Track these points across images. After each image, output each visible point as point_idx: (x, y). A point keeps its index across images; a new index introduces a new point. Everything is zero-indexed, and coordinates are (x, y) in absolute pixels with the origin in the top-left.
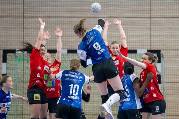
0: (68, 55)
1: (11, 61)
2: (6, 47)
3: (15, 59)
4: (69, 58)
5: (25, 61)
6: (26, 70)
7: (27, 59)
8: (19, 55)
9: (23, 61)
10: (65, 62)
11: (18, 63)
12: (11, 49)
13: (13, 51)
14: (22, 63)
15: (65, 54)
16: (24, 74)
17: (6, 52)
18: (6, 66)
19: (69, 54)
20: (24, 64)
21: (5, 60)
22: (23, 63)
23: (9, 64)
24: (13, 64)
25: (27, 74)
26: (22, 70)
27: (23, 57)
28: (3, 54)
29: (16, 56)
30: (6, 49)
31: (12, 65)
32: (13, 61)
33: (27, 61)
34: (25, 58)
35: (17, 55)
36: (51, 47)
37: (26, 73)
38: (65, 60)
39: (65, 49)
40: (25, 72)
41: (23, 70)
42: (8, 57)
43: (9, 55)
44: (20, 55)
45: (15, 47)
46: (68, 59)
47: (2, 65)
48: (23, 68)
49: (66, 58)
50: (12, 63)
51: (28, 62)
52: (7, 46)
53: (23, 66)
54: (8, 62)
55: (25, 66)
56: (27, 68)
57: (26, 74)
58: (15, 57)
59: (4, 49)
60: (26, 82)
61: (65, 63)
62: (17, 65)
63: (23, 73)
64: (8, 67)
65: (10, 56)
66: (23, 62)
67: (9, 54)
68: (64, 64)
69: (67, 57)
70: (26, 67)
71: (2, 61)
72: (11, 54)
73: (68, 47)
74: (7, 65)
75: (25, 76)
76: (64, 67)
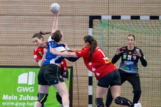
0: (150, 21)
1: (97, 27)
2: (93, 13)
3: (100, 25)
4: (151, 24)
5: (110, 27)
6: (111, 35)
7: (111, 25)
8: (104, 21)
9: (108, 26)
10: (147, 28)
11: (103, 29)
12: (97, 15)
13: (99, 17)
14: (107, 28)
15: (148, 20)
16: (109, 38)
17: (92, 18)
18: (92, 31)
20: (109, 29)
21: (91, 26)
22: (108, 29)
23: (95, 30)
24: (99, 29)
25: (112, 38)
26: (107, 35)
27: (108, 23)
28: (89, 20)
29: (101, 22)
30: (92, 15)
31: (98, 30)
32: (99, 27)
33: (111, 27)
34: (110, 23)
35: (102, 21)
36: (134, 13)
38: (148, 26)
39: (148, 15)
40: (109, 36)
41: (108, 35)
42: (94, 23)
44: (105, 21)
45: (100, 13)
46: (151, 25)
47: (88, 30)
48: (108, 33)
49: (148, 24)
50: (98, 28)
51: (112, 27)
52: (93, 12)
53: (108, 31)
54: (94, 27)
56: (112, 33)
57: (111, 39)
58: (100, 23)
59: (90, 15)
60: (111, 46)
61: (148, 28)
62: (103, 30)
63: (108, 38)
64: (94, 32)
65: (96, 21)
66: (108, 28)
67: (95, 20)
68: (147, 29)
69: (149, 23)
70: (111, 32)
71: (88, 27)
72: (97, 20)
73: (151, 14)
74: (93, 30)
75: (109, 41)
76: (147, 32)
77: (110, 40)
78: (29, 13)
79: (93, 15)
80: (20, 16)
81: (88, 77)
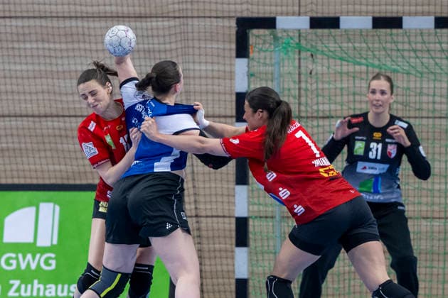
0: (436, 33)
1: (262, 54)
2: (248, 9)
3: (273, 46)
4: (440, 43)
5: (303, 55)
6: (309, 80)
7: (309, 46)
8: (285, 34)
9: (300, 52)
10: (426, 55)
11: (283, 59)
12: (261, 15)
13: (269, 23)
14: (294, 59)
15: (429, 30)
16: (303, 92)
17: (246, 25)
18: (246, 69)
19: (438, 30)
20: (302, 61)
21: (242, 50)
22: (299, 59)
23: (255, 64)
24: (268, 61)
25: (312, 91)
26: (294, 82)
27: (300, 41)
28: (237, 33)
29: (276, 38)
30: (245, 15)
31: (265, 64)
32: (268, 53)
33: (309, 53)
34: (303, 42)
35: (280, 35)
37: (306, 90)
38: (428, 51)
39: (429, 14)
40: (303, 85)
41: (297, 80)
42: (252, 40)
43: (255, 35)
44: (288, 35)
45: (273, 8)
46: (438, 45)
47: (234, 65)
48: (299, 74)
49: (429, 43)
50: (265, 58)
51: (312, 55)
52: (250, 6)
53: (300, 67)
54: (251, 55)
55: (303, 69)
56: (311, 73)
57: (309, 94)
58: (272, 42)
59: (239, 15)
60: (308, 117)
61: (428, 58)
62: (281, 64)
63: (299, 89)
64: (251, 72)
65: (258, 36)
66: (297, 57)
67: (255, 31)
68: (425, 61)
69: (432, 39)
70: (309, 71)
71: (234, 53)
72: (261, 32)
74: (248, 66)
75: (303, 100)
76: (425, 70)
77: (307, 96)
78: (39, 11)
79: (250, 15)
80: (8, 20)
81: (233, 221)
